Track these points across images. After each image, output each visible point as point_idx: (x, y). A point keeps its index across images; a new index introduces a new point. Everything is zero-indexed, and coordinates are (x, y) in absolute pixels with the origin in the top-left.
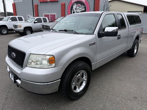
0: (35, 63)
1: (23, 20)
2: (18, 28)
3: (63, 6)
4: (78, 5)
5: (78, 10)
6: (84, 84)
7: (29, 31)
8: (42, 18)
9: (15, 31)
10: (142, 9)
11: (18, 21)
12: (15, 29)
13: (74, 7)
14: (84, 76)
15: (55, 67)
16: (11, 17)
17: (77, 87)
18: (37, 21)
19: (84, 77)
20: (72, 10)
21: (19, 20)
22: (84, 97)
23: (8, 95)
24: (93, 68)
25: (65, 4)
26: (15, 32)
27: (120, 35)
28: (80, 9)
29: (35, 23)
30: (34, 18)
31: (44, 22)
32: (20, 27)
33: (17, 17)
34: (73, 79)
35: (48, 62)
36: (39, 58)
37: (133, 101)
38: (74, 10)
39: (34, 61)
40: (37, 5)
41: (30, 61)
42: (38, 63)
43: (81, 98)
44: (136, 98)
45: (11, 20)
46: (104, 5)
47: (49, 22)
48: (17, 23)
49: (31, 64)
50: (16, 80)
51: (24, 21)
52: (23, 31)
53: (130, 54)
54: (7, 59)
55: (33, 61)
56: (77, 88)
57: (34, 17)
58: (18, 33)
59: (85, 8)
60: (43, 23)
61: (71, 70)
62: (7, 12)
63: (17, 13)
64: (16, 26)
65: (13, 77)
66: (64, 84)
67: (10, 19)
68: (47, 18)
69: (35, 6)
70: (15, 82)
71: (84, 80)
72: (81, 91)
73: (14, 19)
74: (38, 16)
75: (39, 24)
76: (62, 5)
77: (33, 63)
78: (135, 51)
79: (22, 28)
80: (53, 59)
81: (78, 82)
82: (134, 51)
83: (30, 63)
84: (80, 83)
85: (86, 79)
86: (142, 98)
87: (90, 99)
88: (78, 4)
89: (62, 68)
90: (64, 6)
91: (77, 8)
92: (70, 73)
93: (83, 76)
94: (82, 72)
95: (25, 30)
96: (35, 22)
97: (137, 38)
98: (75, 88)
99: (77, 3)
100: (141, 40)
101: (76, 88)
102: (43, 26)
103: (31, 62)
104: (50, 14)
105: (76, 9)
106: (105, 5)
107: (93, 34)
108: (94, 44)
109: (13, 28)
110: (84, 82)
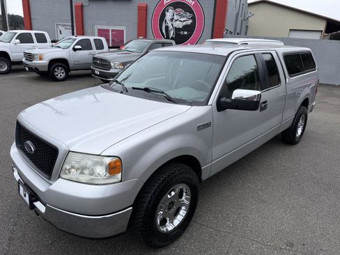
0: (79, 171)
1: (46, 42)
2: (36, 62)
3: (143, 11)
4: (176, 11)
5: (178, 22)
6: (183, 213)
7: (60, 68)
8: (92, 38)
9: (29, 68)
10: (322, 26)
11: (36, 43)
12: (28, 62)
13: (169, 15)
14: (184, 194)
15: (121, 181)
16: (19, 32)
17: (168, 219)
18: (80, 47)
19: (183, 198)
20: (164, 23)
21: (39, 41)
22: (182, 241)
23: (14, 231)
24: (204, 177)
25: (147, 7)
26: (27, 69)
27: (265, 102)
28: (182, 19)
29: (75, 50)
30: (74, 37)
31: (97, 49)
32: (41, 59)
33: (33, 32)
34: (160, 204)
35: (106, 171)
36: (89, 162)
37: (285, 251)
38: (168, 21)
39: (77, 166)
40: (82, 6)
41: (68, 167)
42: (86, 172)
43: (176, 244)
44: (292, 245)
45: (18, 41)
46: (238, 14)
47: (109, 48)
48: (34, 48)
49: (70, 172)
50: (35, 203)
51: (49, 44)
52: (46, 69)
53: (287, 138)
54: (14, 152)
55: (73, 167)
56: (168, 221)
57: (73, 34)
58: (35, 72)
59: (193, 18)
60: (95, 52)
61: (157, 185)
62: (9, 15)
63: (34, 23)
64: (30, 56)
65: (27, 195)
66: (140, 216)
67: (16, 39)
68: (103, 39)
69: (75, 6)
70: (33, 207)
71: (184, 205)
72: (176, 229)
73: (25, 39)
74: (83, 34)
75: (85, 53)
76: (140, 9)
77: (73, 170)
78: (299, 131)
79: (45, 62)
80: (118, 164)
81: (169, 209)
82: (296, 131)
83: (67, 172)
84: (173, 210)
85: (187, 202)
86: (303, 245)
87: (194, 246)
88: (178, 10)
89: (138, 182)
90: (145, 12)
91: (176, 17)
92: (154, 193)
93: (181, 196)
94: (181, 187)
95: (53, 67)
96: (76, 47)
97: (306, 103)
98: (163, 222)
99: (175, 6)
100: (313, 106)
101: (166, 222)
102: (94, 58)
103: (69, 170)
104: (110, 28)
105: (172, 19)
106: (240, 14)
107: (207, 104)
108: (208, 125)
109: (24, 60)
110: (183, 208)
